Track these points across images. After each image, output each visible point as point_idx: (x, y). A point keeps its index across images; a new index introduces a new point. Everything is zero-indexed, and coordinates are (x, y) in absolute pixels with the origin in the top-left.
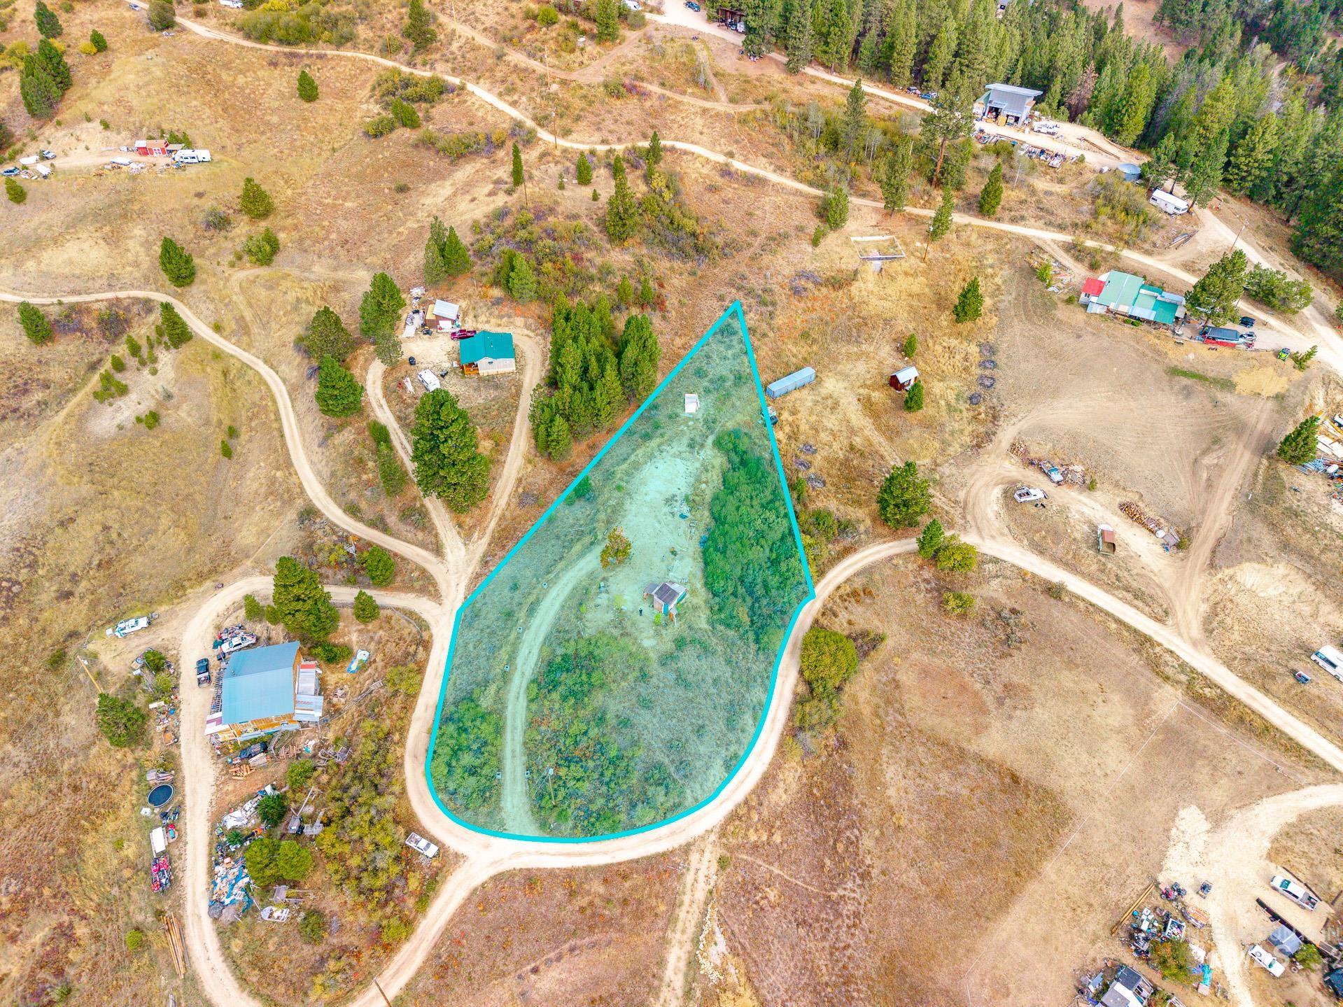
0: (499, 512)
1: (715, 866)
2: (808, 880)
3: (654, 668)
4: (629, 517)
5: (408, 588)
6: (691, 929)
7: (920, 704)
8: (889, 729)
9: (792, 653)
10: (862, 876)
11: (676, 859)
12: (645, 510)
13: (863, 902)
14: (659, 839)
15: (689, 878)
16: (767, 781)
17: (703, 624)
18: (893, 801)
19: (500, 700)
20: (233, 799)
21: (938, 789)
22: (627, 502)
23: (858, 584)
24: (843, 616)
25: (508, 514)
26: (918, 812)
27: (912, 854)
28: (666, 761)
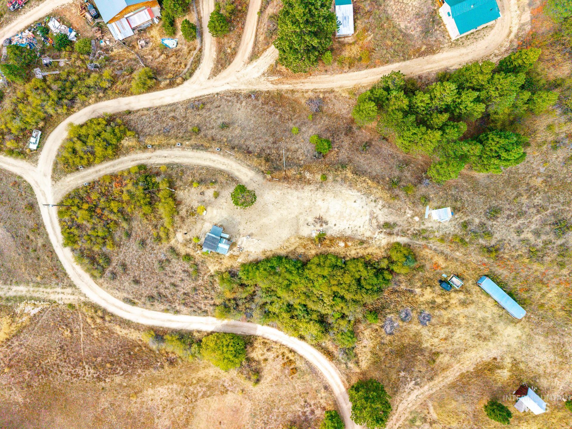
0: (298, 87)
1: (67, 302)
2: (86, 350)
3: (165, 245)
4: (296, 193)
5: (220, 49)
6: (36, 295)
7: (213, 407)
8: (191, 388)
9: (227, 325)
10: (98, 377)
11: (66, 281)
12: (307, 203)
13: (85, 378)
14: (74, 269)
15: (59, 290)
16: (126, 323)
17: (213, 268)
18: (145, 392)
19: (128, 150)
20: (67, 17)
21: (158, 418)
22: (312, 187)
23: (299, 364)
24: (270, 355)
25: (297, 95)
26: (142, 407)
27: (117, 403)
28: (114, 264)
